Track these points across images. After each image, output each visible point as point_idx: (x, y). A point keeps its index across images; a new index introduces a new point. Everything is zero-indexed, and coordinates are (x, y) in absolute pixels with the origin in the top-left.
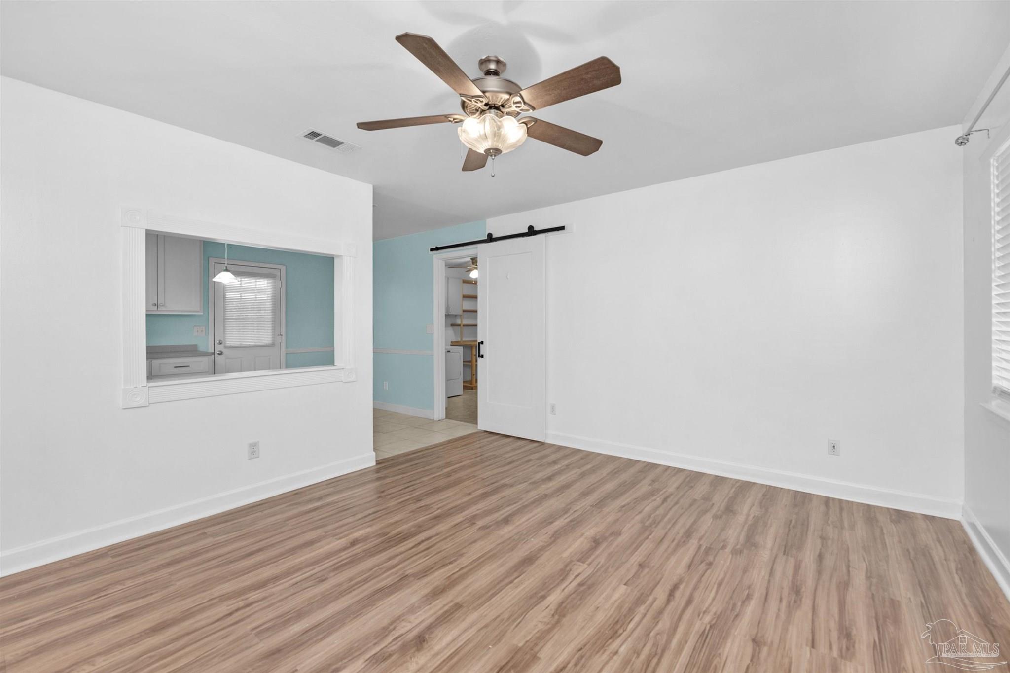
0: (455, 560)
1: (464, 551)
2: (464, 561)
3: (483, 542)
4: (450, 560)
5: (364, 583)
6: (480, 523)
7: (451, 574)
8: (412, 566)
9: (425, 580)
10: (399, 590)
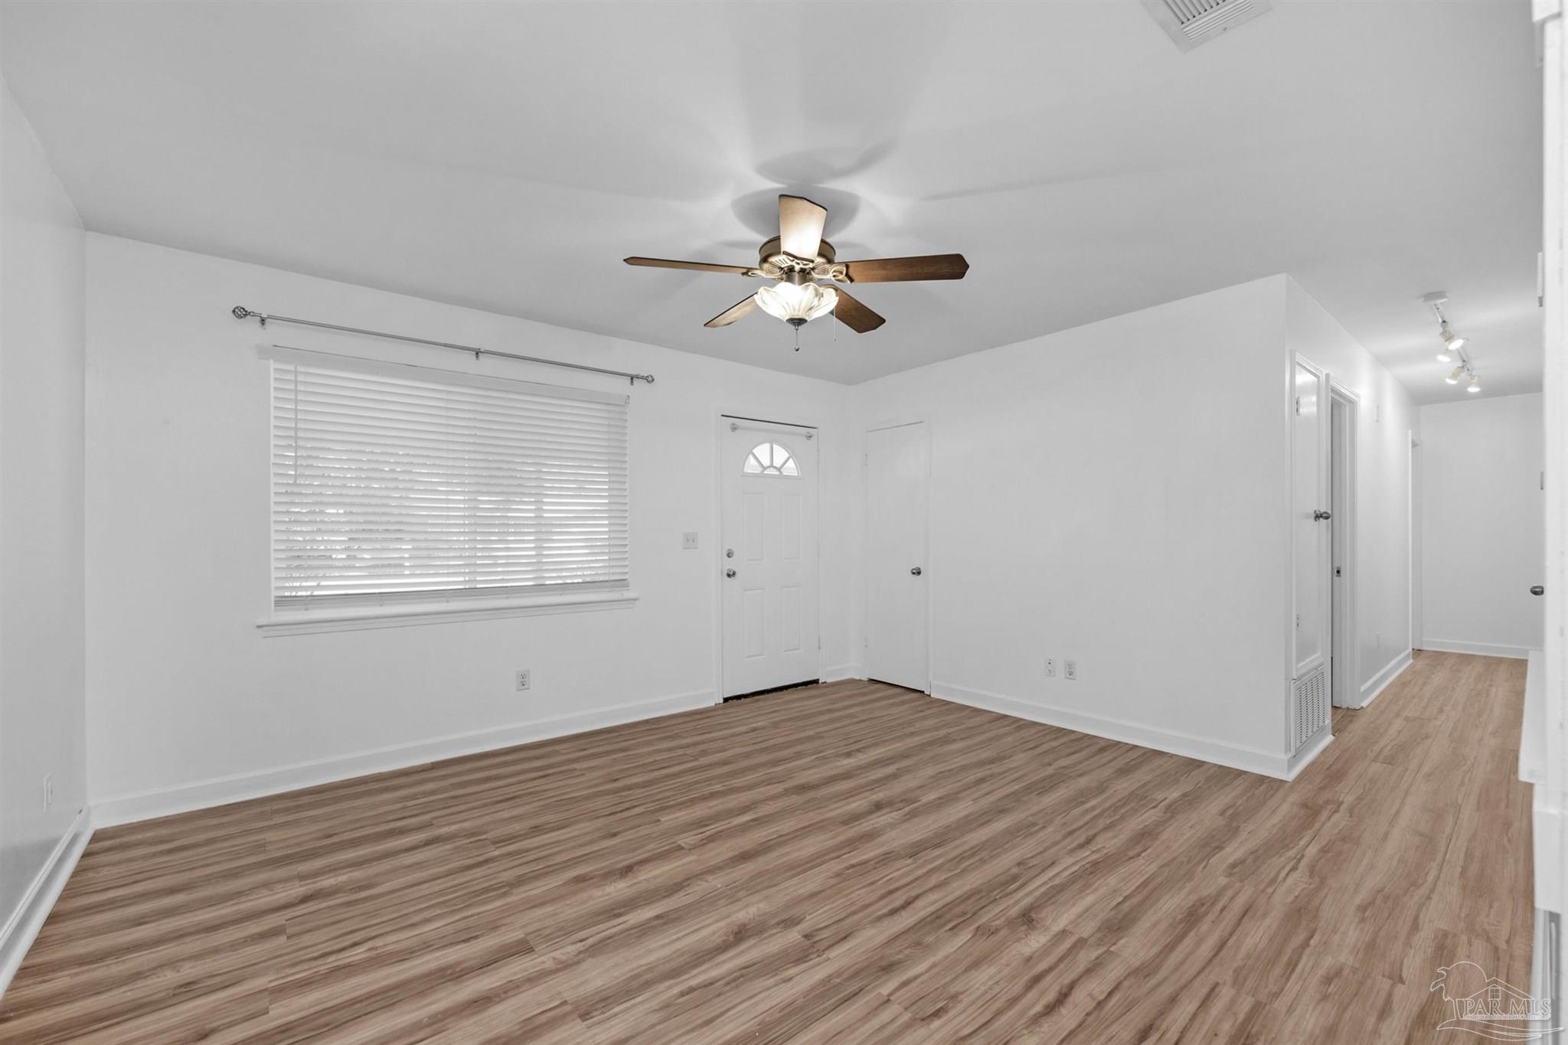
0: (847, 868)
1: (832, 881)
2: (835, 866)
3: (800, 892)
4: (854, 869)
5: (963, 855)
6: (794, 936)
7: (852, 853)
8: (906, 869)
9: (885, 849)
10: (914, 843)
